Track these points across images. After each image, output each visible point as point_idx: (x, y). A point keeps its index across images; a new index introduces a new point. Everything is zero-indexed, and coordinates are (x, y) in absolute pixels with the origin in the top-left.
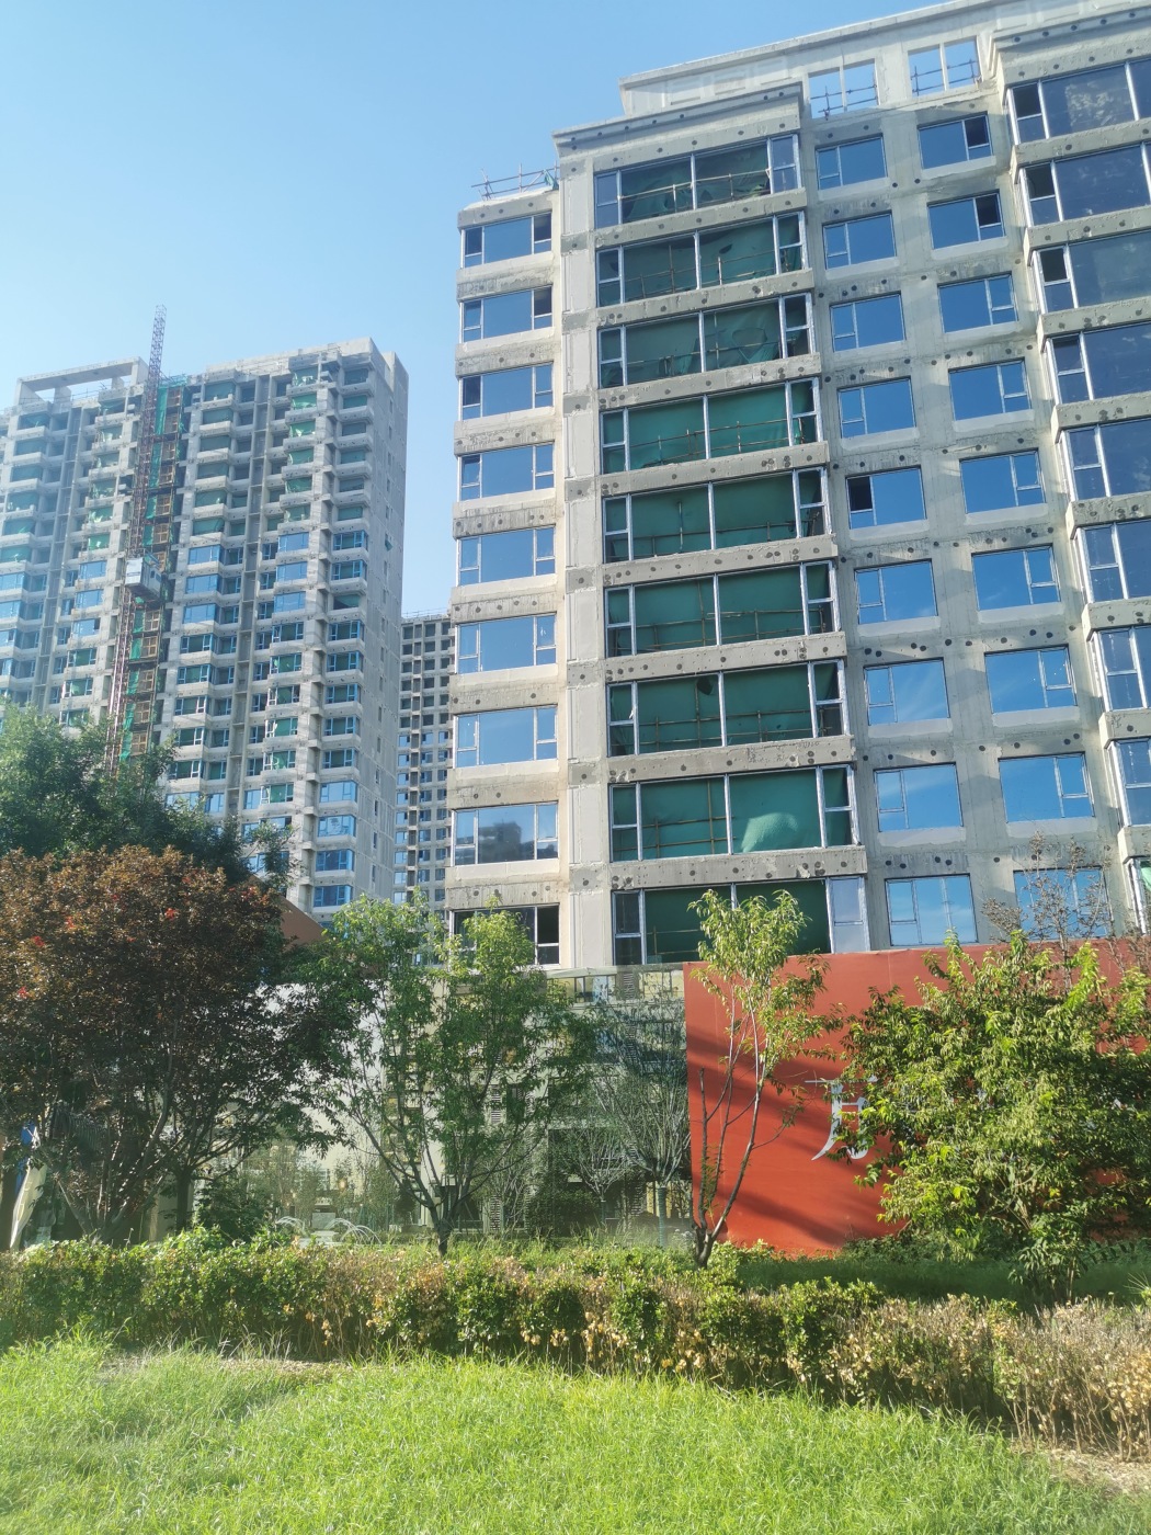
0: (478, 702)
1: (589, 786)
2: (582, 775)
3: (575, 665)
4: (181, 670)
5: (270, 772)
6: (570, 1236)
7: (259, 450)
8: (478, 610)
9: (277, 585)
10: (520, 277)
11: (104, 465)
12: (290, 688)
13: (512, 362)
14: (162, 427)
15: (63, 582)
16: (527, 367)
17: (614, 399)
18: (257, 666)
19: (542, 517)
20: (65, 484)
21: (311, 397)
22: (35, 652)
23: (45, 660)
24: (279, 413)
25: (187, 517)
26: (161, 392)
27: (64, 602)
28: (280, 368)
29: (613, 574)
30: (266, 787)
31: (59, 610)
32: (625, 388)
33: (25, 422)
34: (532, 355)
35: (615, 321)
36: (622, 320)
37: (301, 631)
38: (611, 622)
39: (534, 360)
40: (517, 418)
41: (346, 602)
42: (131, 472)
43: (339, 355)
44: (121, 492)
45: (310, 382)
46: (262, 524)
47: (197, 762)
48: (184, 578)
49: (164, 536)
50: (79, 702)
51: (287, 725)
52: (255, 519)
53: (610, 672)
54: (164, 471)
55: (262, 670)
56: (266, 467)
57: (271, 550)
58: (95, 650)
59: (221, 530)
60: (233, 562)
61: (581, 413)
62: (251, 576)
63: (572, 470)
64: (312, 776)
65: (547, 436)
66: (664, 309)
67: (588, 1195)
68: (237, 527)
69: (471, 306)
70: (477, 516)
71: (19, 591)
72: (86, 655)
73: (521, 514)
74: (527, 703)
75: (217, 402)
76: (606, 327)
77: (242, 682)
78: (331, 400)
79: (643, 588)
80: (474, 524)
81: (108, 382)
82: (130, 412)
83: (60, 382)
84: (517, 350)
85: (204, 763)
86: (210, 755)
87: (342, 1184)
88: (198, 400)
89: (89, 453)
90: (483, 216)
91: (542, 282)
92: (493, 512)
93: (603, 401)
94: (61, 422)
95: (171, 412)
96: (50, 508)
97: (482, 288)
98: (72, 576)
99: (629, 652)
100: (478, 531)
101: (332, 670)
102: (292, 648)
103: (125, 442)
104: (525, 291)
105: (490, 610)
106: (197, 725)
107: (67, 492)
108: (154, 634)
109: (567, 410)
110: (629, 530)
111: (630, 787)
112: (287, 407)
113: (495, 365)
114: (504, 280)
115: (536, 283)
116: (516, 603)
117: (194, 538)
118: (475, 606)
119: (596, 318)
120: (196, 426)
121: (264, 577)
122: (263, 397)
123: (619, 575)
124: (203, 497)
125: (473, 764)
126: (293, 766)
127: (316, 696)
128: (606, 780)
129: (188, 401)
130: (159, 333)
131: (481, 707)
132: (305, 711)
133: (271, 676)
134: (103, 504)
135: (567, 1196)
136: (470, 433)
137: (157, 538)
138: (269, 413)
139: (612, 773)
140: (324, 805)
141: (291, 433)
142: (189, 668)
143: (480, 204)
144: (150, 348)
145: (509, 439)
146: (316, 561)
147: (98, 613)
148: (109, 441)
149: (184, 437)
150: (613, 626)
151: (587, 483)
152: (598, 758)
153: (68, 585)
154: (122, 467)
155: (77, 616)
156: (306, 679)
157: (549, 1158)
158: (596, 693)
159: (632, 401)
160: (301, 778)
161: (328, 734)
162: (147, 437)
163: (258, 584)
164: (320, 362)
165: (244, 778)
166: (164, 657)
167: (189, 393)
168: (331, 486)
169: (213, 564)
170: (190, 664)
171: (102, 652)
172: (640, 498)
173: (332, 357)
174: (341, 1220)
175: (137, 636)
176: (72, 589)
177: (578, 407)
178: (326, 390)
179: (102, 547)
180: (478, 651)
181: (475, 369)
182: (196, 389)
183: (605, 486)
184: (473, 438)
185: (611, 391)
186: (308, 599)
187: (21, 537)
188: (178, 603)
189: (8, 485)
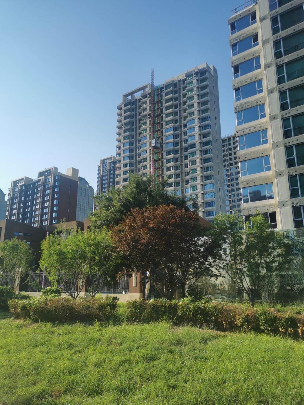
0: (246, 158)
1: (282, 177)
2: (279, 174)
3: (274, 143)
4: (167, 160)
5: (191, 183)
6: (289, 303)
7: (180, 100)
8: (244, 132)
9: (188, 135)
10: (248, 33)
11: (144, 112)
12: (194, 161)
13: (247, 59)
14: (156, 100)
15: (138, 143)
16: (252, 59)
17: (280, 62)
18: (185, 157)
19: (260, 102)
20: (136, 119)
21: (192, 82)
22: (134, 161)
23: (136, 162)
24: (184, 89)
25: (164, 121)
26: (155, 91)
27: (139, 147)
28: (183, 77)
29: (284, 114)
30: (190, 187)
31: (138, 149)
32: (283, 58)
33: (125, 105)
34: (253, 55)
35: (279, 38)
36: (281, 37)
37: (195, 146)
38: (285, 128)
39: (254, 56)
40: (250, 74)
41: (206, 136)
42: (150, 112)
43: (198, 69)
44: (148, 118)
45: (191, 79)
46: (182, 119)
47: (173, 183)
48: (165, 137)
49: (159, 127)
50: (145, 171)
51: (194, 171)
52: (181, 118)
53: (286, 143)
54: (158, 111)
55: (186, 157)
56: (182, 104)
57: (185, 126)
58: (147, 158)
59: (173, 123)
60: (176, 131)
61: (270, 68)
62: (181, 134)
63: (269, 86)
64: (202, 183)
65: (260, 78)
66: (294, 30)
67: (293, 292)
68: (176, 121)
69: (234, 46)
70: (241, 105)
71: (128, 147)
72: (145, 160)
73: (254, 102)
74: (260, 156)
75: (168, 90)
76: (276, 41)
77: (182, 161)
78: (197, 82)
79: (294, 117)
80: (240, 108)
81: (142, 91)
82: (148, 97)
83: (132, 94)
84: (249, 55)
85: (175, 183)
86: (176, 181)
87: (222, 287)
88: (164, 90)
89: (140, 110)
90: (235, 19)
91: (254, 33)
92: (246, 103)
93: (277, 63)
94: (133, 104)
95: (158, 95)
96: (133, 125)
97: (237, 40)
98: (140, 141)
99: (292, 136)
100: (242, 109)
101: (204, 155)
102: (193, 150)
103: (148, 106)
104: (250, 37)
105: (247, 131)
106: (172, 173)
107: (136, 121)
108: (160, 152)
109: (265, 68)
110: (288, 100)
111: (295, 176)
112: (186, 87)
113: (243, 61)
114: (243, 36)
115: (253, 34)
116: (255, 128)
117: (166, 126)
118: (243, 131)
119: (272, 39)
120: (165, 98)
121: (184, 133)
122: (180, 86)
123: (286, 114)
124: (167, 115)
125: (246, 175)
126: (196, 181)
127: (201, 162)
128: (287, 175)
129: (161, 91)
130: (153, 75)
131: (247, 159)
132: (198, 166)
133: (189, 159)
134: (145, 122)
135: (287, 292)
136: (237, 82)
137: (158, 128)
138: (182, 90)
139: (289, 173)
140: (206, 190)
141: (188, 94)
142: (169, 159)
143: (234, 16)
144: (151, 80)
145: (249, 81)
146: (197, 126)
147: (146, 149)
148: (144, 106)
149: (161, 101)
150: (286, 129)
151: (274, 89)
152: (284, 169)
153: (139, 143)
154: (148, 112)
155: (142, 150)
156: (198, 158)
157: (280, 282)
158: (282, 150)
159: (286, 61)
160: (199, 184)
161: (205, 172)
162: (153, 103)
163: (183, 135)
164: (193, 73)
165: (185, 185)
166: (162, 158)
167: (161, 89)
168: (199, 106)
169: (172, 132)
170: (169, 158)
171: (148, 158)
172: (290, 90)
173: (196, 70)
174: (223, 296)
175: (156, 153)
176: (140, 144)
177: (269, 67)
178: (195, 80)
179: (145, 132)
180: (245, 143)
181: (237, 63)
182: (163, 88)
183: (279, 89)
184: (238, 83)
185: (279, 60)
186: (196, 137)
187: (128, 133)
188: (164, 143)
189: (123, 121)
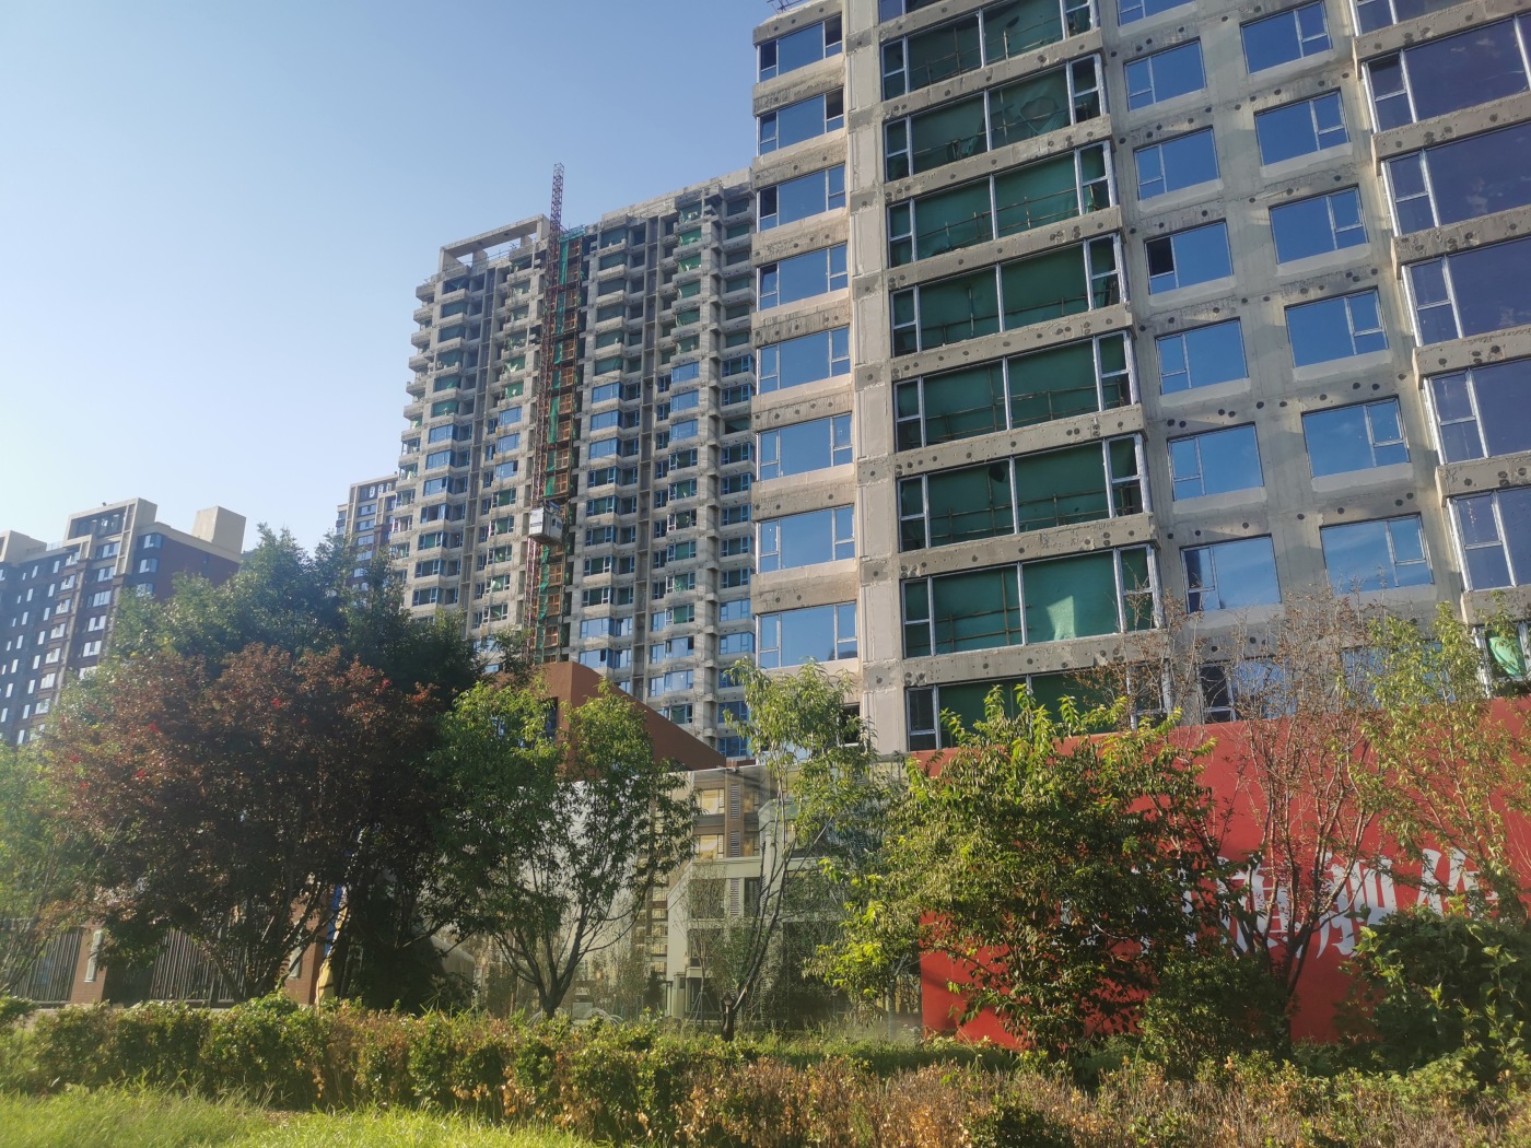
0: (778, 507)
1: (881, 583)
2: (873, 572)
3: (865, 463)
4: (589, 504)
5: (674, 593)
6: (803, 1029)
7: (651, 289)
8: (777, 416)
9: (672, 415)
10: (812, 83)
11: (516, 319)
12: (687, 513)
13: (805, 168)
14: (564, 277)
15: (486, 430)
16: (821, 170)
17: (900, 191)
18: (657, 494)
19: (836, 318)
20: (484, 340)
21: (696, 231)
22: (465, 496)
23: (473, 503)
24: (668, 251)
25: (589, 359)
26: (562, 245)
27: (488, 448)
28: (668, 208)
29: (901, 367)
30: (670, 609)
31: (483, 456)
32: (909, 180)
33: (449, 287)
34: (825, 159)
35: (900, 112)
36: (907, 110)
37: (695, 457)
38: (901, 416)
39: (826, 163)
40: (811, 222)
41: (737, 427)
42: (540, 322)
43: (721, 188)
44: (532, 341)
45: (695, 217)
46: (656, 358)
47: (606, 589)
48: (588, 417)
49: (569, 379)
50: (503, 539)
51: (686, 548)
52: (650, 355)
53: (900, 467)
54: (568, 318)
55: (662, 497)
56: (658, 303)
57: (665, 382)
58: (514, 491)
59: (621, 368)
60: (631, 397)
61: (868, 209)
62: (648, 409)
63: (860, 268)
64: (711, 597)
65: (840, 237)
66: (948, 93)
67: (820, 989)
68: (634, 363)
69: (767, 119)
70: (775, 324)
71: (449, 441)
72: (507, 496)
73: (816, 317)
74: (825, 505)
75: (612, 248)
76: (892, 119)
77: (644, 510)
78: (715, 233)
79: (931, 379)
80: (772, 332)
81: (517, 242)
82: (536, 267)
83: (476, 247)
84: (810, 155)
85: (613, 590)
86: (618, 582)
87: (598, 975)
88: (595, 248)
89: (504, 309)
90: (776, 29)
91: (833, 85)
92: (790, 318)
93: (889, 195)
94: (479, 283)
95: (572, 262)
96: (473, 363)
97: (776, 99)
98: (493, 424)
99: (919, 445)
100: (776, 338)
101: (726, 493)
102: (687, 474)
103: (532, 296)
104: (818, 96)
105: (788, 416)
106: (605, 554)
107: (486, 347)
108: (564, 471)
109: (854, 208)
110: (916, 322)
111: (922, 582)
112: (675, 245)
113: (790, 173)
114: (797, 89)
115: (827, 87)
116: (813, 406)
117: (596, 378)
118: (774, 413)
119: (880, 112)
120: (597, 274)
121: (660, 408)
122: (653, 238)
123: (907, 368)
124: (602, 339)
125: (775, 568)
126: (692, 588)
127: (712, 519)
128: (897, 577)
129: (587, 250)
130: (558, 190)
131: (781, 512)
132: (702, 534)
133: (670, 503)
134: (517, 355)
135: (800, 989)
136: (767, 243)
137: (564, 381)
138: (660, 252)
139: (904, 568)
140: (724, 623)
141: (680, 268)
142: (596, 501)
143: (775, 18)
144: (550, 205)
145: (804, 245)
146: (706, 389)
147: (516, 456)
148: (520, 296)
149: (584, 284)
150: (903, 420)
151: (874, 279)
152: (889, 555)
153: (490, 432)
154: (531, 319)
155: (497, 460)
156: (701, 503)
157: (783, 951)
158: (886, 488)
159: (917, 190)
160: (701, 599)
161: (725, 555)
162: (552, 290)
163: (655, 416)
164: (703, 198)
165: (649, 601)
166: (574, 492)
167: (586, 242)
168: (718, 315)
169: (614, 401)
170: (596, 497)
171: (521, 491)
172: (927, 288)
173: (715, 191)
174: (597, 1010)
175: (550, 474)
176: (493, 436)
177: (865, 204)
178: (709, 224)
179: (517, 394)
180: (778, 457)
181: (771, 180)
182: (593, 238)
183: (892, 280)
184: (769, 248)
185: (897, 184)
186: (700, 426)
187: (449, 392)
188: (585, 441)
189: (436, 346)
